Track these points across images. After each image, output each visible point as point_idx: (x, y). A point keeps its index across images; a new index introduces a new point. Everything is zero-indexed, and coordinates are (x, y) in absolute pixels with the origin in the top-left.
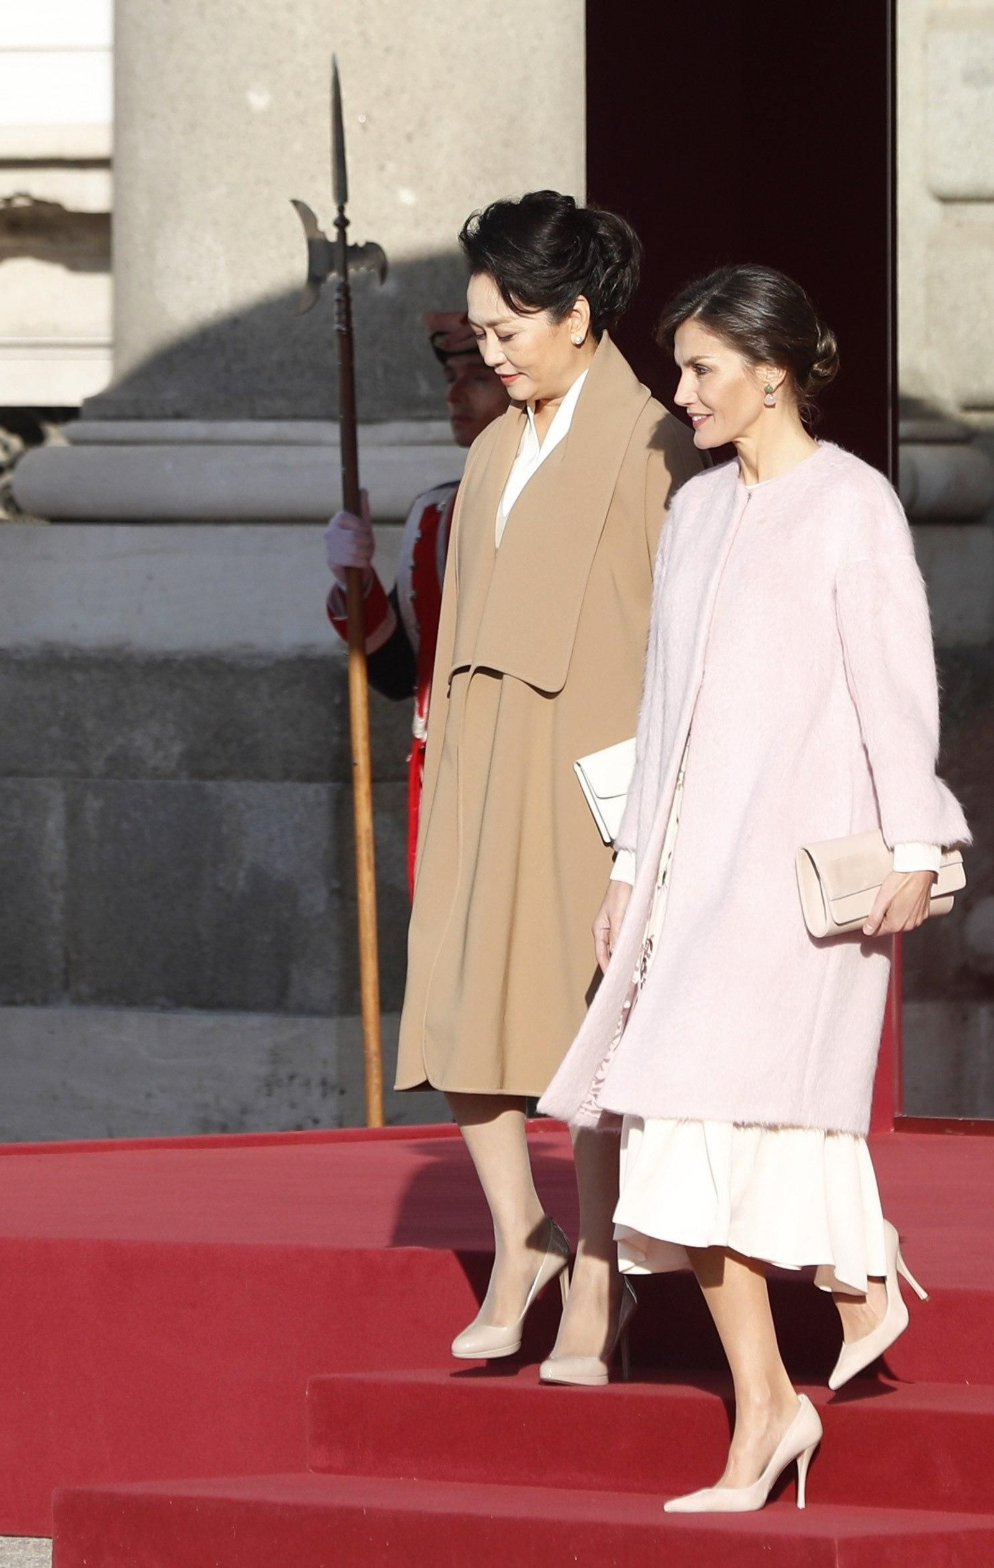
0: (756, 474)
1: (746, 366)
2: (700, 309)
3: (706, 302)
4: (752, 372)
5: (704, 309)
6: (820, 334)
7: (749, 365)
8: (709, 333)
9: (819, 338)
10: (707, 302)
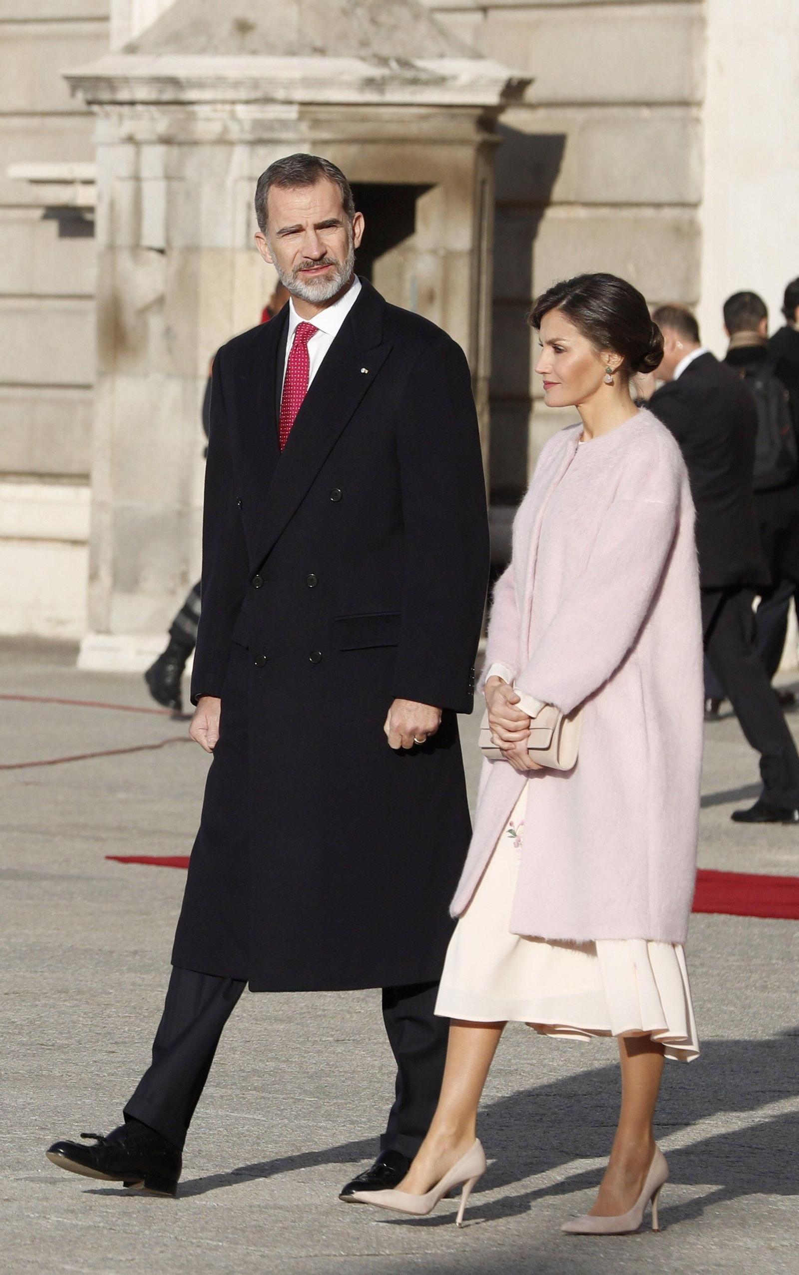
0: (592, 435)
1: (594, 351)
2: (564, 303)
3: (569, 297)
4: (598, 356)
5: (568, 303)
6: (653, 333)
7: (596, 350)
8: (569, 322)
9: (652, 336)
10: (571, 298)
